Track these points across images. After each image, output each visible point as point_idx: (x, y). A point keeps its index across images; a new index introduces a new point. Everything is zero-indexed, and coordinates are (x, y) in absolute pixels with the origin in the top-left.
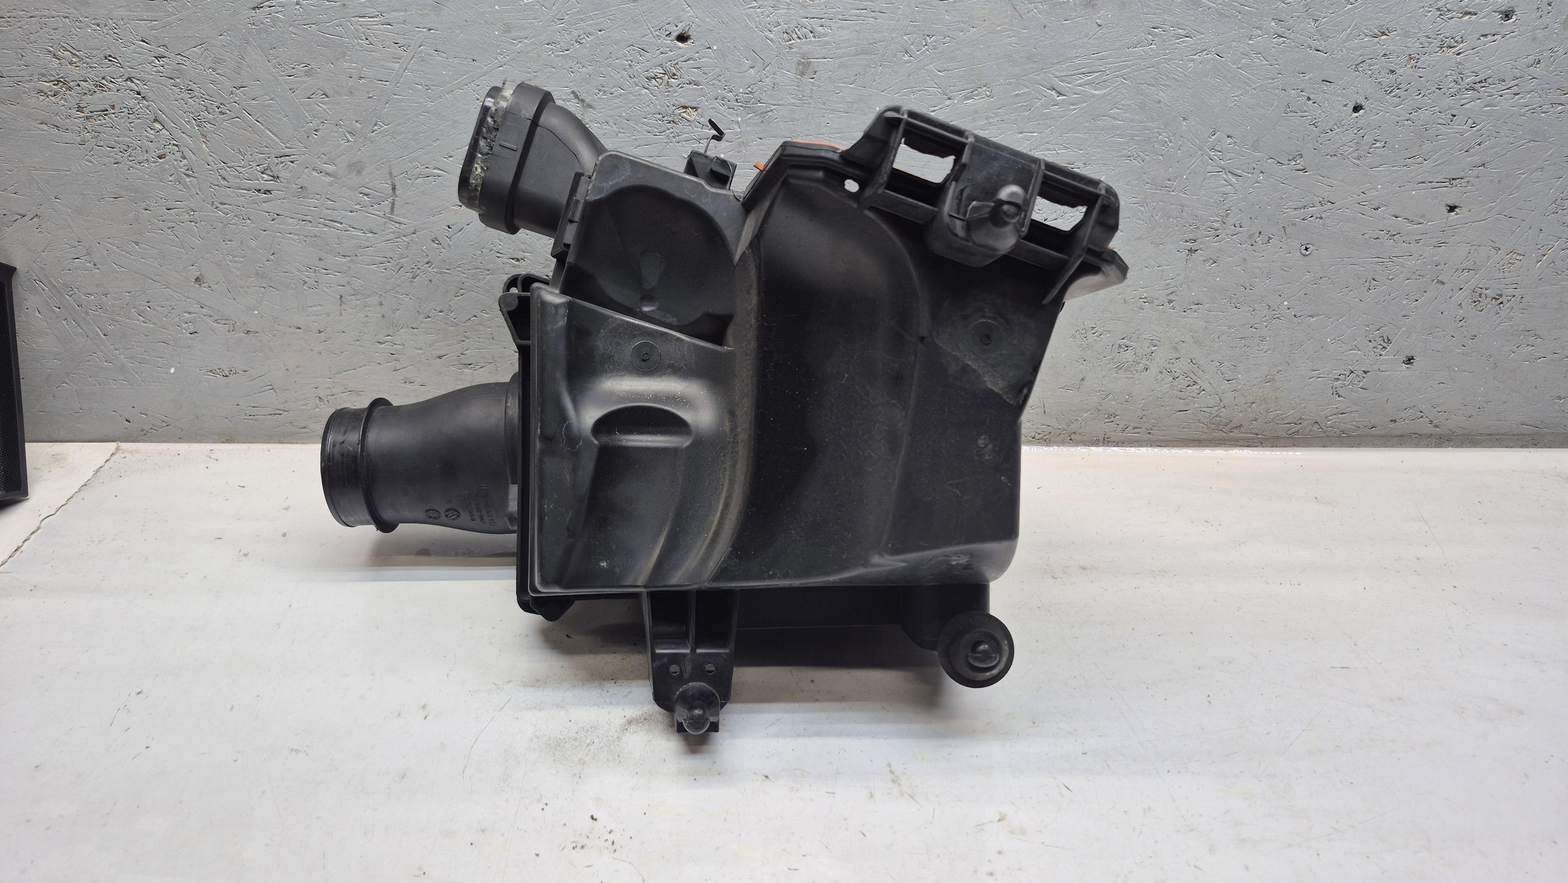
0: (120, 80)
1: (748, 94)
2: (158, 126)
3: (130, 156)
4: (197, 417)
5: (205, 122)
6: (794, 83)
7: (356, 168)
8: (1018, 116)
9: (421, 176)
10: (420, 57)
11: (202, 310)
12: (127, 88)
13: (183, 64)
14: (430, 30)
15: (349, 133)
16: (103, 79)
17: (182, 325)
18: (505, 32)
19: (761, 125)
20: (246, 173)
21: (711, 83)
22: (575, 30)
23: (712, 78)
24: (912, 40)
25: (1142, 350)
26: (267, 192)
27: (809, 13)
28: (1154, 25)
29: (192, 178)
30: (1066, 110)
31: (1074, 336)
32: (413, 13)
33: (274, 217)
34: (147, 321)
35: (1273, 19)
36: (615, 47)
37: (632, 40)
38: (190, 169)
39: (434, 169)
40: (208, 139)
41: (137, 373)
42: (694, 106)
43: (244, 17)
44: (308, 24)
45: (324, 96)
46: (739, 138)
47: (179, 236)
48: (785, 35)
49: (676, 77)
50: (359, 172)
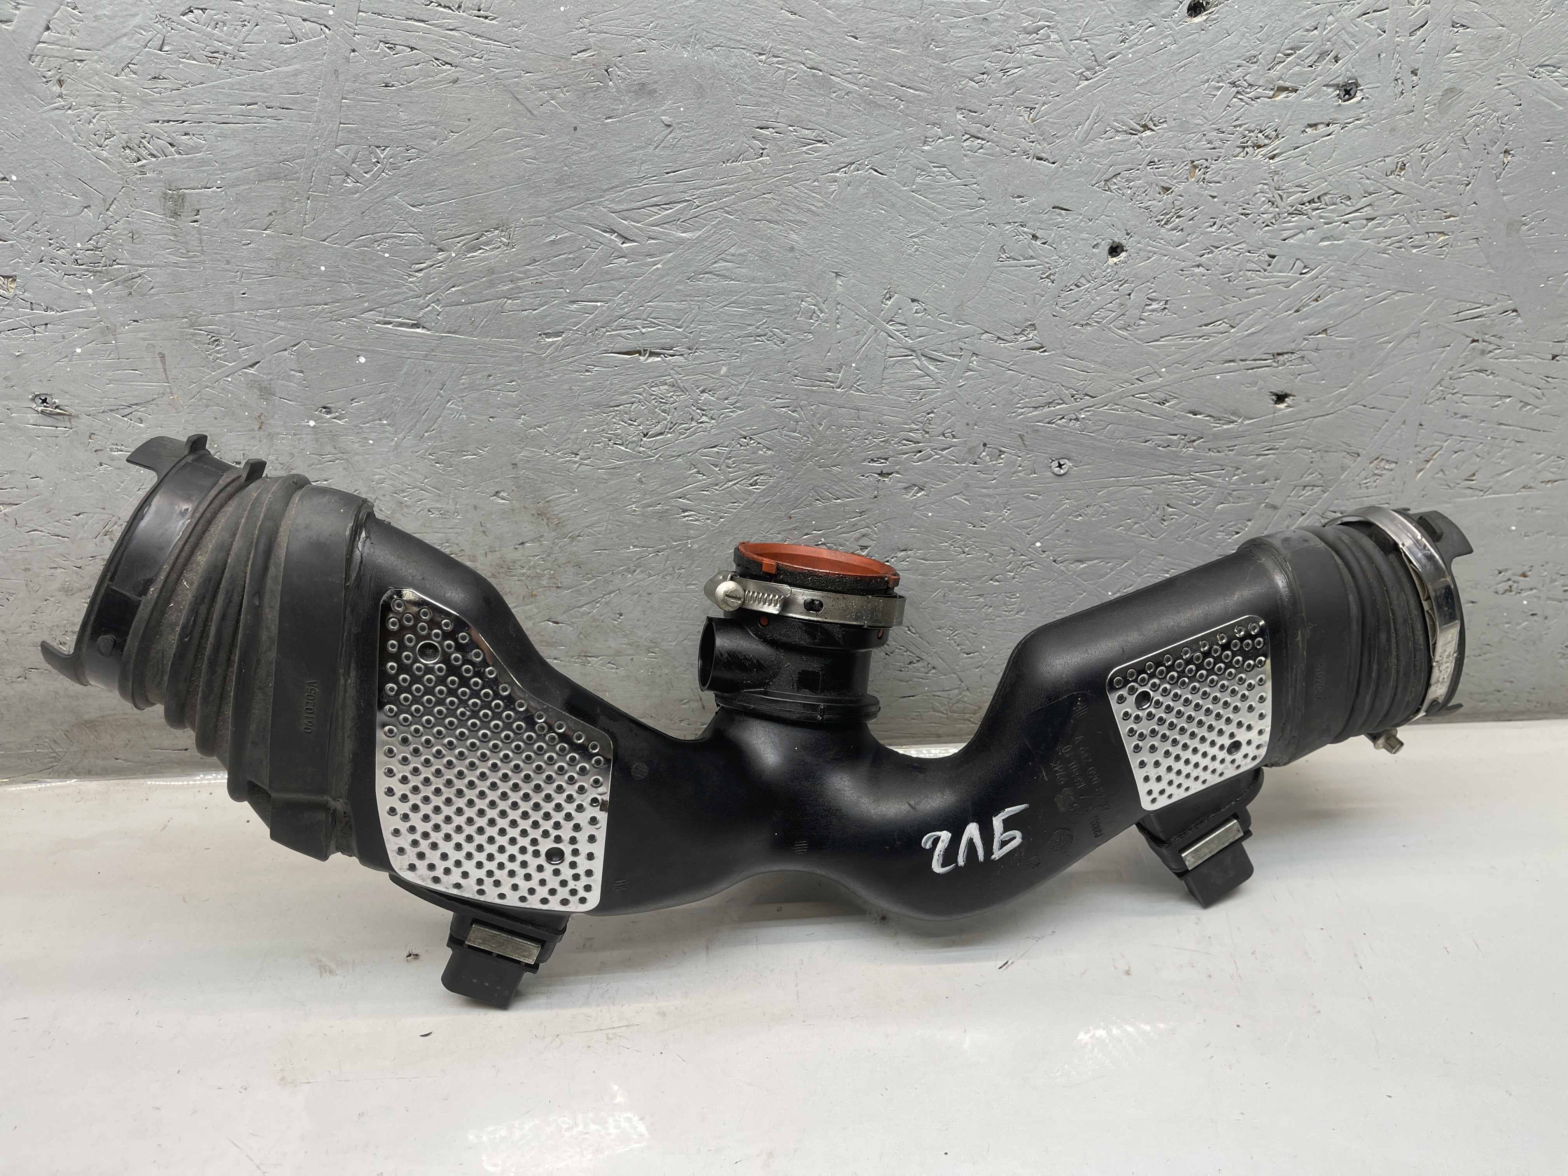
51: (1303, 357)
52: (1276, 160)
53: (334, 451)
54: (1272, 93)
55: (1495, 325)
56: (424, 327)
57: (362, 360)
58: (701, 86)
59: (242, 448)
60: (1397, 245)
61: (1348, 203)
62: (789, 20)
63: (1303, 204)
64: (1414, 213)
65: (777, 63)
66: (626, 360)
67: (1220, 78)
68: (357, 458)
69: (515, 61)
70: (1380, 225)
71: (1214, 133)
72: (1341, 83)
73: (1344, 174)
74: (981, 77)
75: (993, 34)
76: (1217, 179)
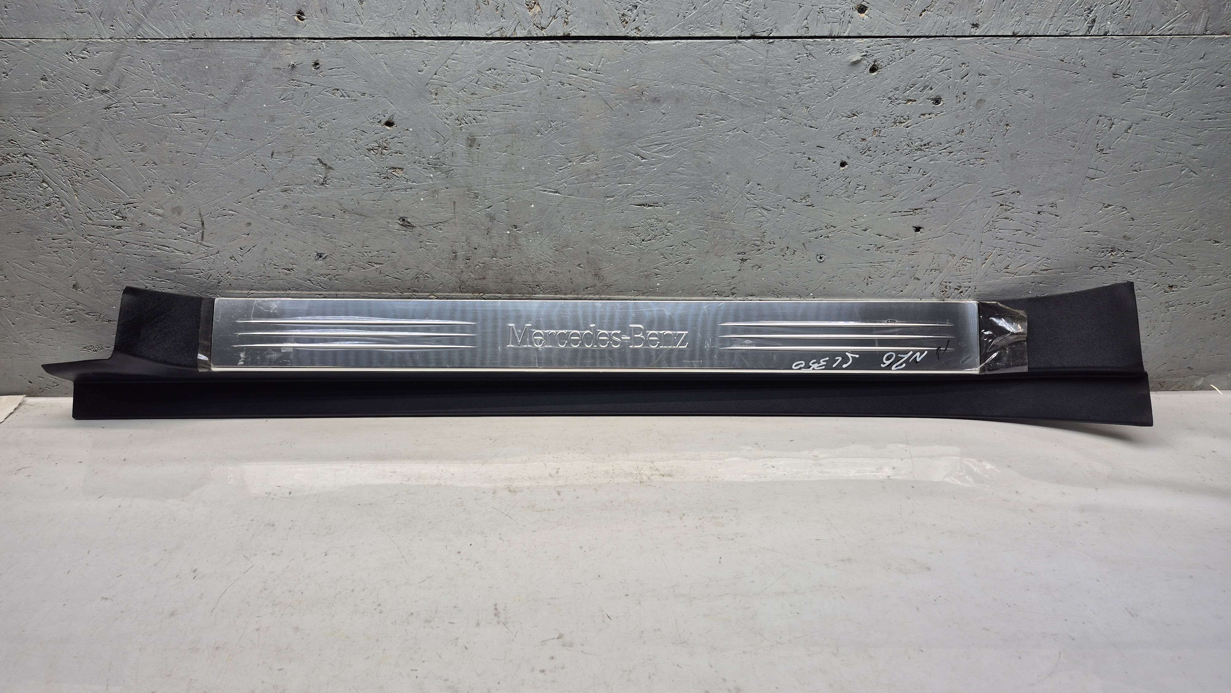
0: (19, 155)
1: (435, 159)
2: (45, 185)
3: (27, 205)
5: (76, 182)
6: (465, 152)
7: (177, 210)
8: (617, 172)
9: (220, 215)
10: (216, 138)
11: (78, 306)
12: (24, 161)
13: (61, 145)
14: (221, 120)
15: (172, 188)
16: (8, 155)
17: (65, 317)
18: (271, 121)
19: (447, 179)
20: (105, 215)
21: (410, 152)
22: (317, 119)
23: (411, 149)
24: (541, 124)
26: (119, 228)
27: (472, 107)
28: (700, 113)
29: (68, 219)
30: (649, 168)
32: (210, 110)
33: (124, 244)
34: (41, 314)
35: (778, 107)
36: (345, 130)
37: (355, 125)
38: (67, 213)
39: (229, 211)
40: (79, 193)
41: (35, 349)
42: (401, 167)
43: (100, 114)
44: (142, 118)
45: (154, 164)
46: (432, 188)
47: (61, 257)
48: (457, 121)
49: (387, 149)
50: (179, 213)
51: (926, 211)
52: (909, 128)
53: (515, 244)
54: (905, 102)
55: (1010, 198)
56: (559, 193)
57: (533, 206)
58: (678, 99)
59: (478, 242)
60: (964, 163)
61: (941, 146)
62: (713, 74)
63: (922, 146)
64: (969, 150)
65: (708, 90)
66: (639, 208)
67: (884, 96)
68: (525, 248)
69: (608, 89)
70: (955, 155)
71: (883, 117)
72: (934, 98)
73: (938, 134)
74: (788, 95)
75: (792, 79)
76: (885, 135)
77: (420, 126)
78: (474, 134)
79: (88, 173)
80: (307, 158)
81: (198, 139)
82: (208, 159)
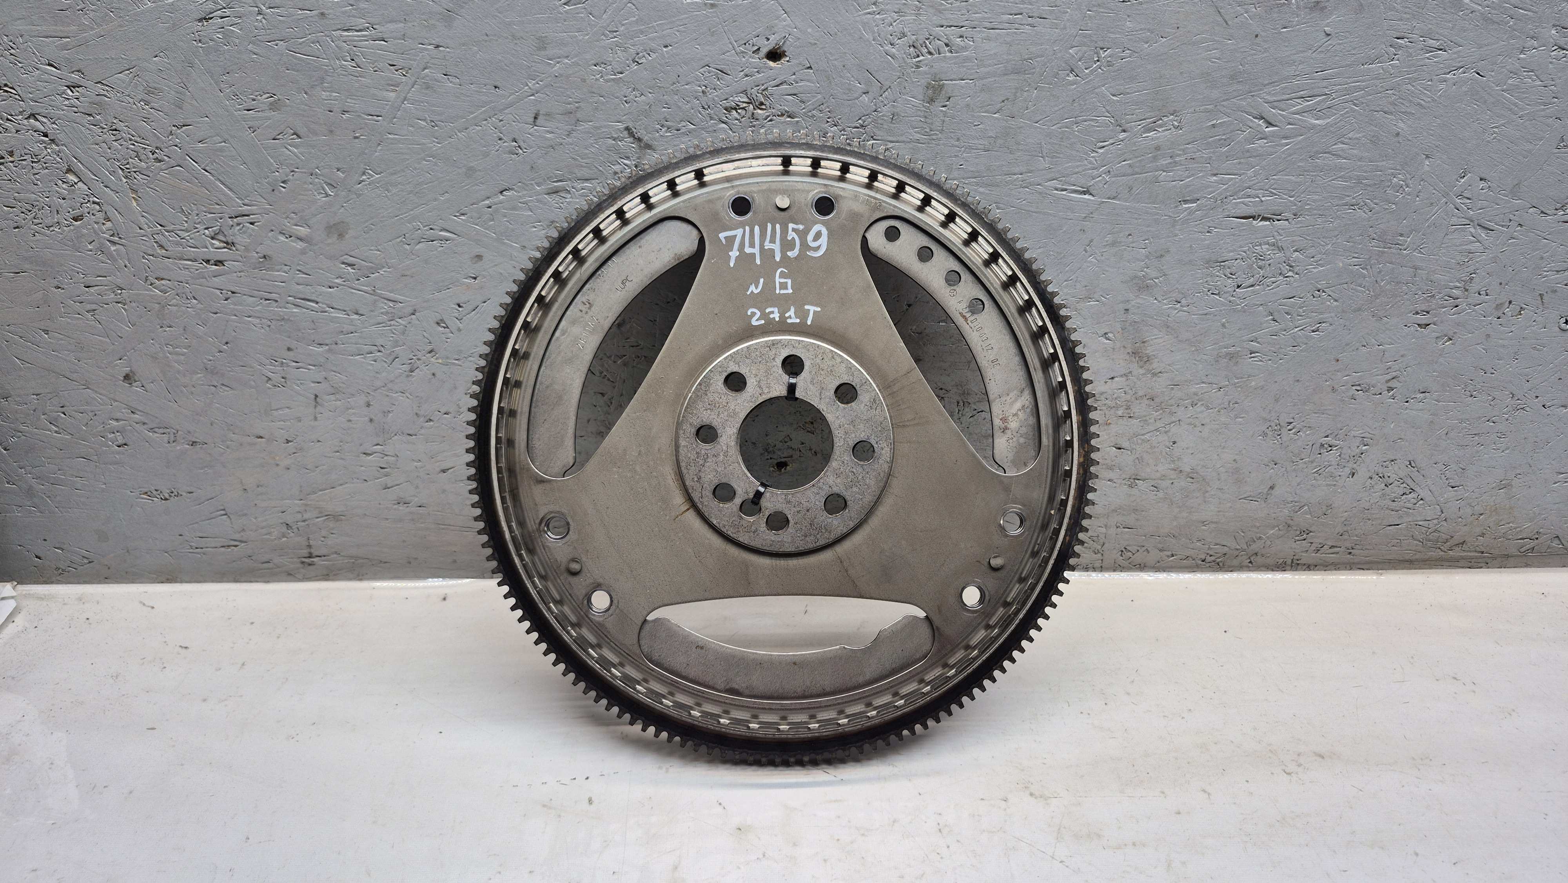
0: (20, 117)
1: (858, 128)
2: (72, 178)
3: (35, 218)
4: (128, 551)
5: (135, 172)
6: (919, 113)
7: (337, 230)
8: (1214, 153)
9: (423, 240)
10: (424, 83)
11: (133, 415)
12: (30, 128)
13: (105, 96)
14: (438, 47)
15: (329, 184)
17: (107, 436)
18: (539, 49)
20: (191, 239)
21: (810, 114)
22: (632, 46)
23: (811, 107)
24: (1080, 54)
25: (1349, 451)
26: (218, 263)
27: (946, 19)
28: (1398, 35)
29: (118, 246)
30: (1277, 145)
31: (1265, 434)
32: (415, 24)
33: (227, 296)
34: (61, 431)
36: (685, 68)
37: (707, 60)
38: (116, 235)
39: (441, 230)
40: (140, 195)
41: (49, 497)
43: (188, 31)
44: (275, 41)
45: (295, 136)
47: (102, 322)
48: (912, 49)
49: (764, 107)
50: (341, 236)
77: (836, 60)
78: (943, 76)
79: (159, 154)
80: (605, 126)
81: (388, 85)
82: (405, 127)
